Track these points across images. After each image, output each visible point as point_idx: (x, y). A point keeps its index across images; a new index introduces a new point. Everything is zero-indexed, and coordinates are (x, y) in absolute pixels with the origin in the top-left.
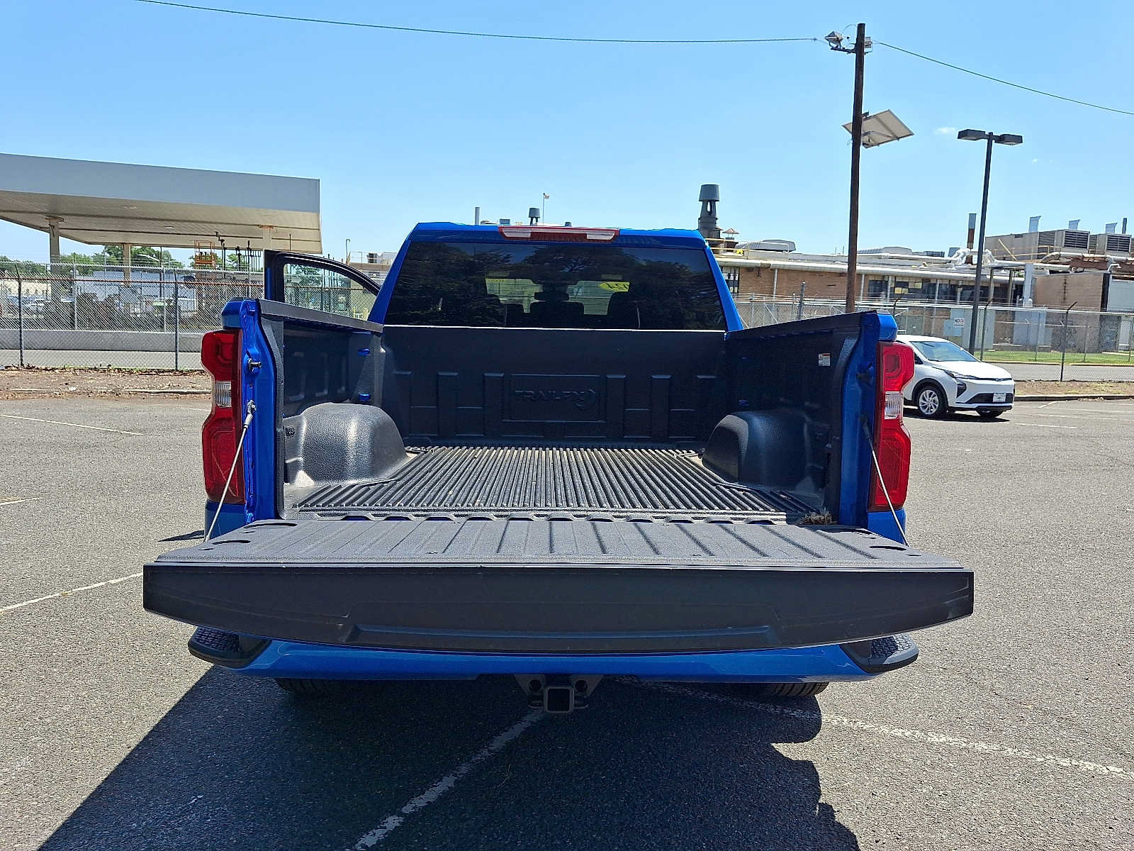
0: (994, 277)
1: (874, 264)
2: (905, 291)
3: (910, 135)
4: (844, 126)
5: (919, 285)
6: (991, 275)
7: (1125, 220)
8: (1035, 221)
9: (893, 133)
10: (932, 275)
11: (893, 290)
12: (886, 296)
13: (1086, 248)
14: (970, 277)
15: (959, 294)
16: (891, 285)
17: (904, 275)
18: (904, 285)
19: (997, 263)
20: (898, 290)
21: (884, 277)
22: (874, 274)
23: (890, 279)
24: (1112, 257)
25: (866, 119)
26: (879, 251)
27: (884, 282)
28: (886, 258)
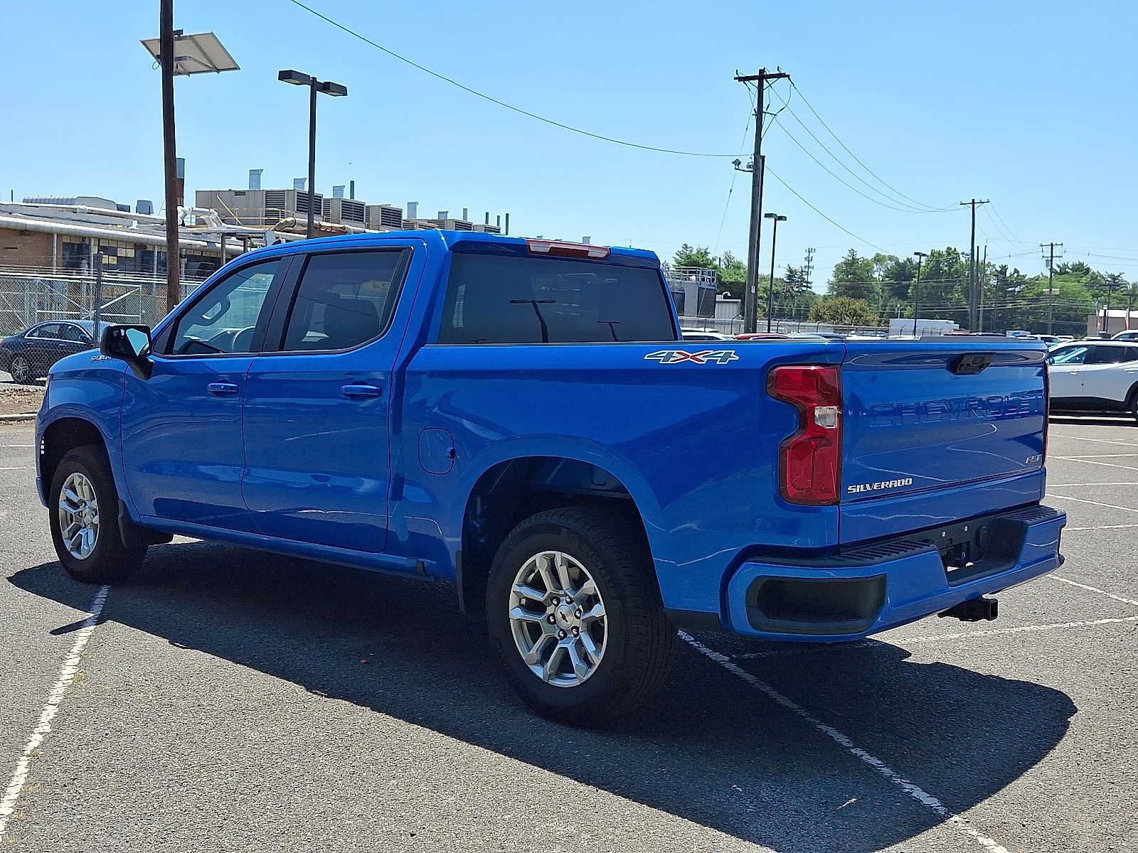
0: (227, 246)
1: (68, 219)
2: (113, 261)
3: (236, 69)
4: (143, 43)
5: (131, 253)
6: (223, 243)
7: (352, 183)
8: (255, 174)
9: (211, 62)
10: (148, 239)
11: (98, 258)
12: (89, 267)
13: (320, 214)
14: (196, 245)
15: (183, 266)
16: (94, 250)
17: (110, 237)
18: (111, 251)
19: (225, 228)
20: (106, 260)
21: (84, 238)
22: (70, 234)
23: (93, 242)
24: (352, 228)
25: (180, 39)
26: (71, 201)
27: (84, 246)
28: (83, 212)
